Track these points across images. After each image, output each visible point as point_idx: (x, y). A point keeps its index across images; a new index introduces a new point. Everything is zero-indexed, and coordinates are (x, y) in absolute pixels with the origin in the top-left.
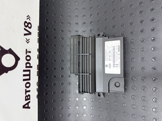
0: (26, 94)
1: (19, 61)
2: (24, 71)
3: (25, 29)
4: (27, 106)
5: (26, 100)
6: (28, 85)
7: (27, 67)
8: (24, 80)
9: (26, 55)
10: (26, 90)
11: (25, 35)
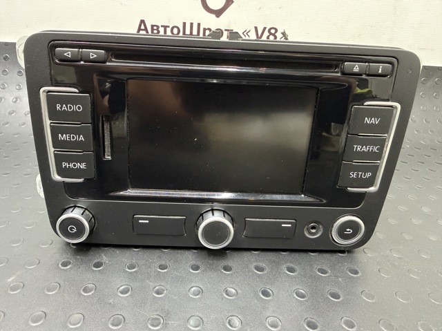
0: (162, 26)
1: (214, 16)
2: (199, 25)
3: (265, 28)
4: (143, 27)
5: (152, 26)
6: (175, 31)
7: (205, 30)
8: (184, 24)
9: (224, 30)
10: (169, 27)
11: (256, 28)
